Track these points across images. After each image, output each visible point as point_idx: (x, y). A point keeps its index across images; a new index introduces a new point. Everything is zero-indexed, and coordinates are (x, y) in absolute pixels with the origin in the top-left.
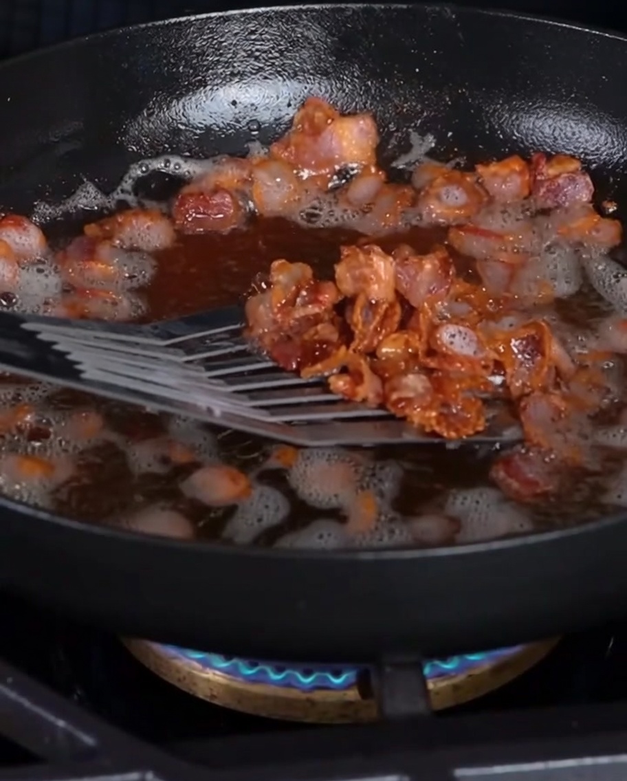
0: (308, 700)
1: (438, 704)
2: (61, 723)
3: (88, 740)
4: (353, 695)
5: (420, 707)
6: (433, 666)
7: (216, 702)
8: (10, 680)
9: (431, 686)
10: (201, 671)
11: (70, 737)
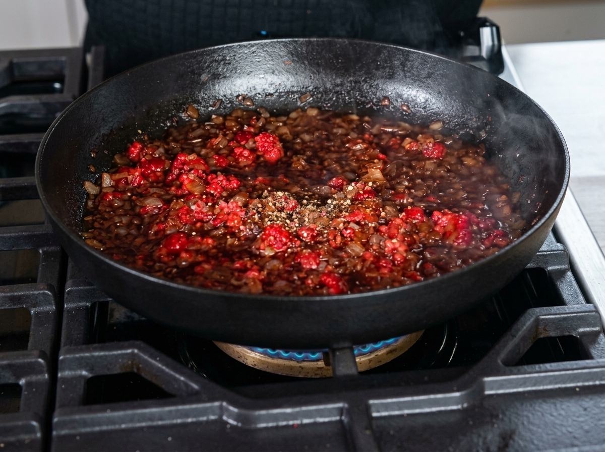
0: (300, 367)
1: (361, 369)
2: (182, 378)
3: (195, 386)
4: (321, 364)
5: (353, 371)
6: (359, 350)
7: (256, 367)
8: (158, 359)
9: (357, 360)
10: (250, 354)
11: (187, 385)
